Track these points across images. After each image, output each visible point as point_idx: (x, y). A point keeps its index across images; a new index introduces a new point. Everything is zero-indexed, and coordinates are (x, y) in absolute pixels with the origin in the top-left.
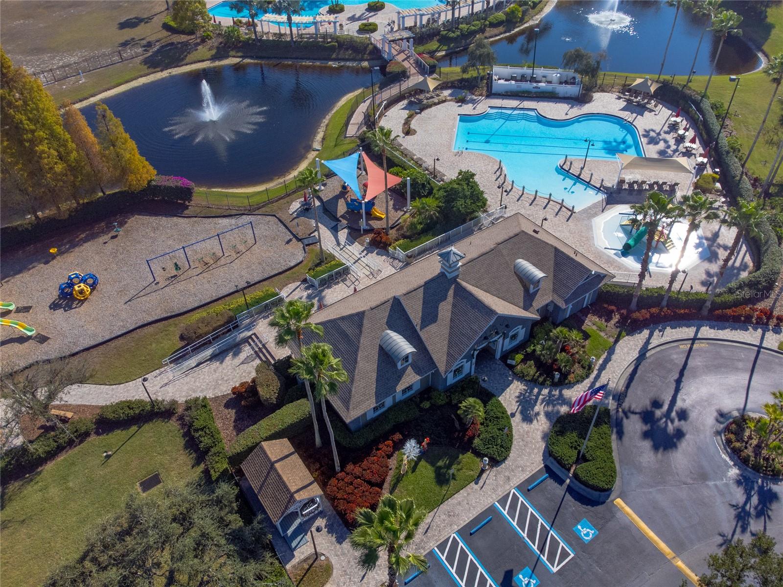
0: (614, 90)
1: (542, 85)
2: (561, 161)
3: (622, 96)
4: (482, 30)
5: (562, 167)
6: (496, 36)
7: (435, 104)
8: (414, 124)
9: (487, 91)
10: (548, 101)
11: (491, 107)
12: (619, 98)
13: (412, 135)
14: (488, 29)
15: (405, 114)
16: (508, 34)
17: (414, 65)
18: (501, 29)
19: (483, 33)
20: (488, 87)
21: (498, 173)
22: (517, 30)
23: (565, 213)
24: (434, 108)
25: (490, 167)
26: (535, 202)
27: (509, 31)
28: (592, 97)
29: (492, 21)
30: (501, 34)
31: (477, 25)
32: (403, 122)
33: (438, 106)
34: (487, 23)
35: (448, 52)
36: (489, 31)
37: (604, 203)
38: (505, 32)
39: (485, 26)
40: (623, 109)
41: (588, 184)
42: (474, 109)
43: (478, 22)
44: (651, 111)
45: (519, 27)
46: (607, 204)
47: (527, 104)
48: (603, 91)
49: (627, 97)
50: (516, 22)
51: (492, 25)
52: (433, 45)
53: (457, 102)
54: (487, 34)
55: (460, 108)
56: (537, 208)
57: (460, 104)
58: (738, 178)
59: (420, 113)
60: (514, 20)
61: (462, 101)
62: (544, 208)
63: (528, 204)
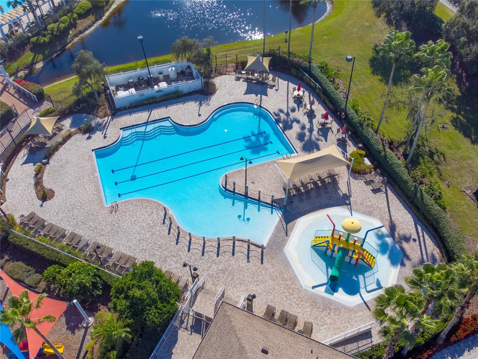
0: (229, 69)
1: (163, 85)
2: (221, 181)
3: (240, 76)
4: (73, 25)
5: (225, 188)
6: (90, 26)
7: (61, 144)
8: (47, 183)
9: (110, 107)
10: (177, 103)
11: (124, 129)
12: (238, 79)
13: (50, 199)
14: (78, 22)
15: (31, 168)
16: (100, 22)
17: (16, 95)
18: (91, 18)
19: (75, 28)
20: (108, 102)
21: (167, 222)
22: (107, 14)
23: (256, 252)
24: (62, 150)
25: (155, 216)
26: (221, 249)
27: (100, 18)
28: (214, 85)
29: (79, 12)
30: (94, 23)
31: (66, 21)
32: (33, 182)
33: (65, 146)
34: (75, 15)
35: (47, 61)
36: (82, 24)
37: (284, 223)
38: (97, 20)
39: (74, 19)
40: (248, 92)
41: (259, 201)
42: (105, 137)
43: (65, 18)
44: (272, 87)
45: (107, 10)
46: (287, 223)
47: (158, 113)
48: (221, 74)
49: (245, 76)
50: (103, 7)
51: (82, 16)
52: (27, 57)
53: (84, 133)
54: (80, 28)
55: (90, 141)
56: (227, 257)
57: (87, 135)
58: (383, 153)
59: (48, 163)
60: (100, 5)
61: (89, 130)
62: (233, 254)
63: (215, 256)
